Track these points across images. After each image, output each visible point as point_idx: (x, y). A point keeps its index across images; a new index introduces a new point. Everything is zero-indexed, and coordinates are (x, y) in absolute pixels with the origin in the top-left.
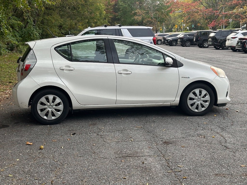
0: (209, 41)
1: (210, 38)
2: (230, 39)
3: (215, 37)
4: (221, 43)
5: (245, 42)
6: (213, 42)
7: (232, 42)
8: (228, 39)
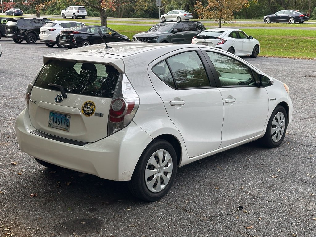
0: (8, 32)
1: (9, 28)
2: (46, 30)
3: (17, 27)
4: (26, 35)
5: (73, 36)
6: (14, 34)
7: (50, 35)
8: (44, 32)
